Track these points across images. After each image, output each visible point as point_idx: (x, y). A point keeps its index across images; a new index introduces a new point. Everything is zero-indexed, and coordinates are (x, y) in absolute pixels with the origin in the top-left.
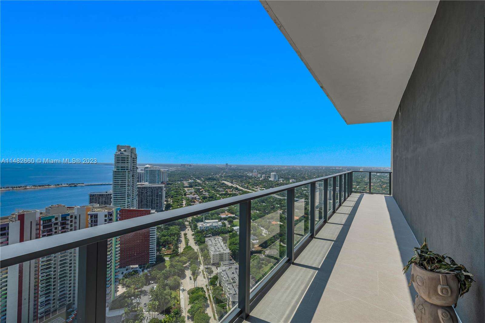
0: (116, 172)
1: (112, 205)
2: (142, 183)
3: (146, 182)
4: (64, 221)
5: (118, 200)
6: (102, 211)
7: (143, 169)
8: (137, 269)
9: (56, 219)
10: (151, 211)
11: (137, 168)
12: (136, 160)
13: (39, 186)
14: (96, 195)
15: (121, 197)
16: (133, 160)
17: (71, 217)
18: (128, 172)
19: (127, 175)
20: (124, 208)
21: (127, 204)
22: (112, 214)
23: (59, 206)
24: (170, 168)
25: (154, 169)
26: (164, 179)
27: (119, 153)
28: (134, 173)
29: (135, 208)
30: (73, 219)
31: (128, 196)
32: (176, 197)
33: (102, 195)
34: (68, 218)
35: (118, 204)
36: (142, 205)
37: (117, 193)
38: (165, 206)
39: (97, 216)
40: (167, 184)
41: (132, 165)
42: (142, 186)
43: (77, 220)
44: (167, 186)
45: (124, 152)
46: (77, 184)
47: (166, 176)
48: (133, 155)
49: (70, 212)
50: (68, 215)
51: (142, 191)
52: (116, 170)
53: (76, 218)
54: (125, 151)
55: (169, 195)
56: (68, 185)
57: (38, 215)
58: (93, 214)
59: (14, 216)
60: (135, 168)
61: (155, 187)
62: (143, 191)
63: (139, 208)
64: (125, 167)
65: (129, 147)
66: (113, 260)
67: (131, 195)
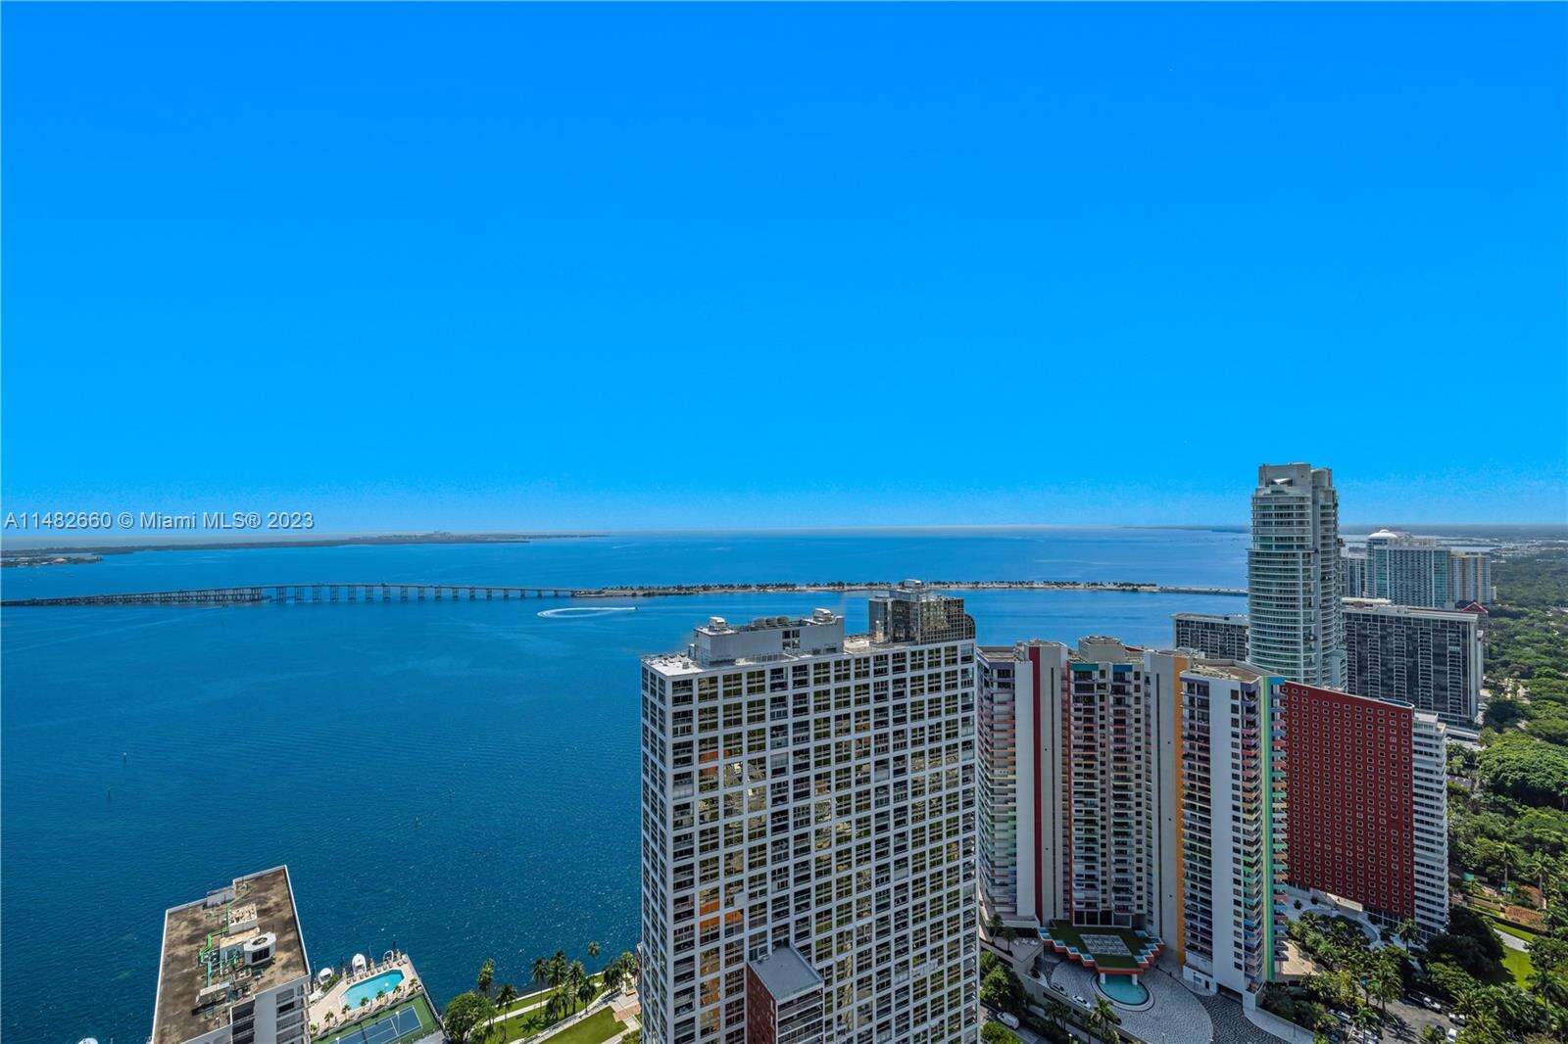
0: (1258, 554)
1: (1248, 661)
2: (1361, 600)
3: (1379, 596)
4: (1119, 684)
5: (1270, 648)
6: (1222, 676)
7: (1364, 546)
8: (1359, 919)
9: (1103, 674)
10: (1417, 715)
11: (1340, 543)
12: (1335, 515)
13: (1056, 583)
14: (1193, 622)
15: (1281, 642)
16: (1323, 515)
17: (1137, 676)
18: (1304, 556)
19: (1301, 567)
20: (1295, 680)
21: (1303, 669)
22: (1254, 692)
23: (1107, 641)
24: (1504, 545)
25: (1417, 546)
26: (1470, 590)
27: (1269, 492)
28: (1328, 560)
29: (1340, 689)
30: (1141, 682)
31: (1307, 640)
32: (1548, 675)
33: (1213, 624)
34: (1130, 676)
35: (1270, 663)
36: (1366, 683)
37: (1264, 626)
38: (1482, 705)
39: (1208, 687)
40: (1492, 614)
41: (1320, 532)
42: (1361, 611)
43: (1152, 689)
44: (1493, 621)
45: (1286, 488)
46: (1139, 586)
47: (1480, 578)
48: (1321, 495)
49: (1133, 661)
50: (1129, 668)
51: (1362, 630)
52: (1258, 549)
53: (1147, 681)
54: (1290, 483)
55: (1506, 664)
56: (1115, 587)
57: (1065, 657)
58: (1196, 681)
59: (1022, 649)
60: (1330, 541)
61: (1427, 621)
62: (1365, 628)
63: (1354, 693)
64: (1291, 539)
65: (1305, 467)
66: (1264, 845)
67: (1321, 639)
